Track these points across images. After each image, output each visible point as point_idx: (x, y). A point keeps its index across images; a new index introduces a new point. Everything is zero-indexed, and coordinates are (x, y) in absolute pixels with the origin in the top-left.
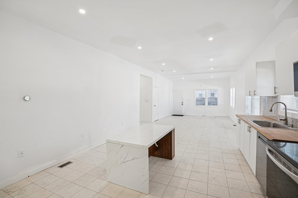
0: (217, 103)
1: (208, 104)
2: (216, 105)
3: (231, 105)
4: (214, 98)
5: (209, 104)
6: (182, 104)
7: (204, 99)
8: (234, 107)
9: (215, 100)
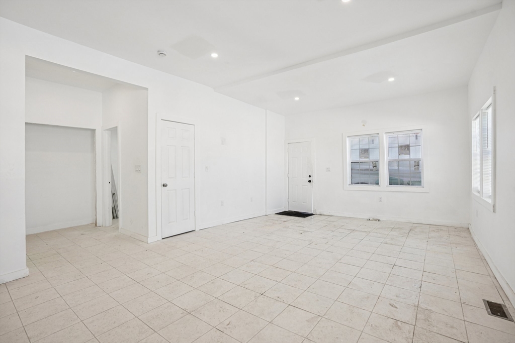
0: (420, 178)
1: (390, 179)
2: (419, 183)
3: (476, 184)
4: (410, 160)
5: (393, 181)
6: (310, 181)
7: (375, 164)
8: (490, 192)
9: (413, 169)
